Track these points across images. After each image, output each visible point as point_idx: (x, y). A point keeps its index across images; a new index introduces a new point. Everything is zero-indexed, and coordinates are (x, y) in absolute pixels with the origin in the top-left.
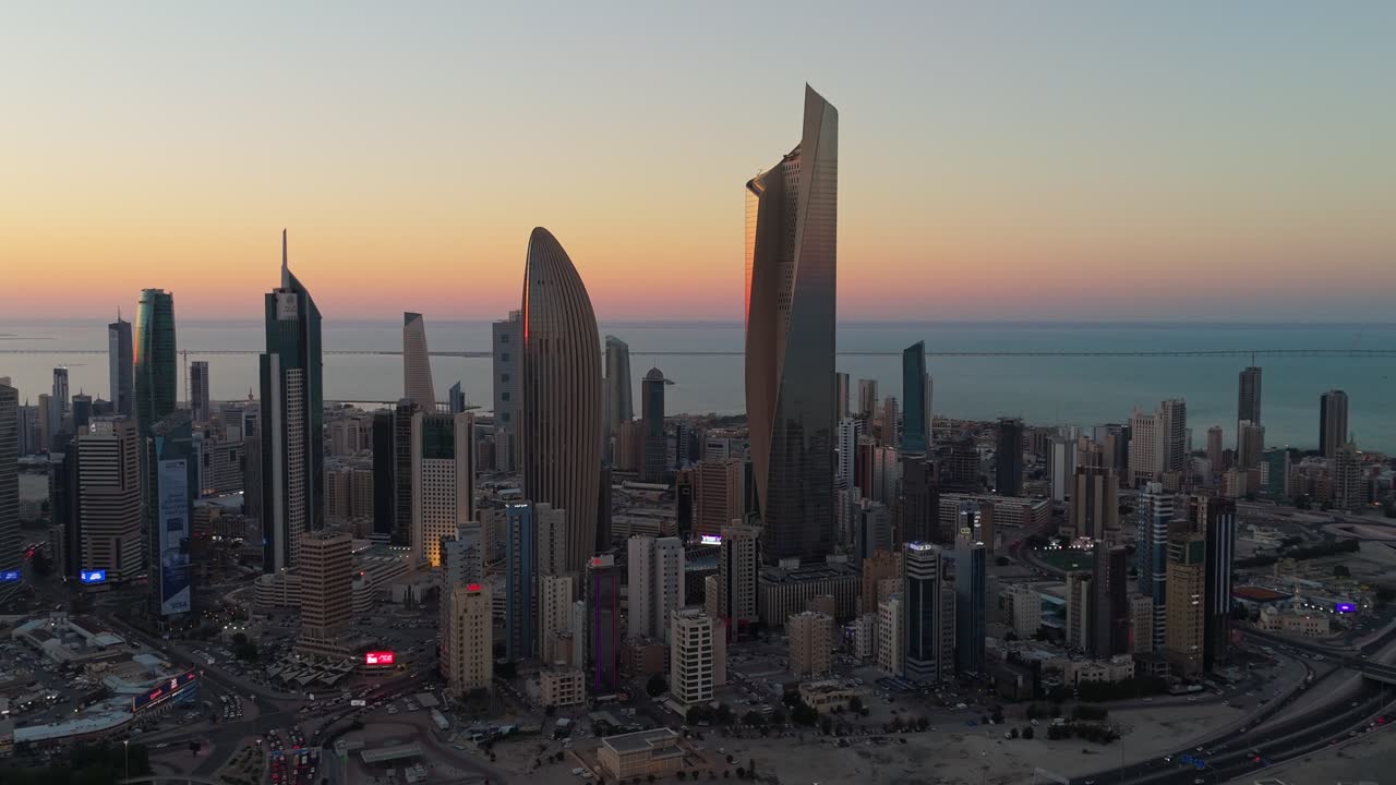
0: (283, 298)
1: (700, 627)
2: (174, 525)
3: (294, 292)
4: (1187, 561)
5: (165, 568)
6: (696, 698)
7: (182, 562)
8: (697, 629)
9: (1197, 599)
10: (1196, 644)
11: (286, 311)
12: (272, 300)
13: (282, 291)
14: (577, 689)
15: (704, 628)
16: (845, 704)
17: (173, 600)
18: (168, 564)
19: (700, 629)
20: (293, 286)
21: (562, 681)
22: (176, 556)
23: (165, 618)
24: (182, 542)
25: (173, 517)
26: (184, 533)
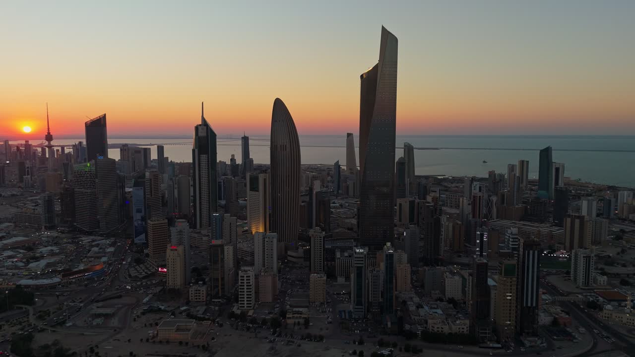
0: (200, 128)
1: (245, 276)
2: (139, 211)
3: (205, 126)
4: (503, 274)
5: (135, 226)
6: (244, 307)
7: (142, 224)
8: (243, 277)
9: (510, 296)
10: (510, 321)
11: (202, 133)
12: (197, 128)
13: (200, 125)
14: (201, 295)
15: (247, 277)
16: (302, 321)
17: (138, 238)
18: (136, 225)
19: (245, 277)
20: (205, 123)
21: (196, 290)
22: (140, 222)
23: (136, 244)
24: (142, 217)
25: (138, 208)
26: (143, 214)
